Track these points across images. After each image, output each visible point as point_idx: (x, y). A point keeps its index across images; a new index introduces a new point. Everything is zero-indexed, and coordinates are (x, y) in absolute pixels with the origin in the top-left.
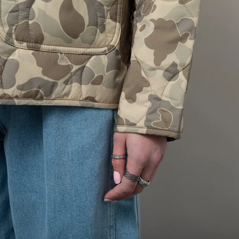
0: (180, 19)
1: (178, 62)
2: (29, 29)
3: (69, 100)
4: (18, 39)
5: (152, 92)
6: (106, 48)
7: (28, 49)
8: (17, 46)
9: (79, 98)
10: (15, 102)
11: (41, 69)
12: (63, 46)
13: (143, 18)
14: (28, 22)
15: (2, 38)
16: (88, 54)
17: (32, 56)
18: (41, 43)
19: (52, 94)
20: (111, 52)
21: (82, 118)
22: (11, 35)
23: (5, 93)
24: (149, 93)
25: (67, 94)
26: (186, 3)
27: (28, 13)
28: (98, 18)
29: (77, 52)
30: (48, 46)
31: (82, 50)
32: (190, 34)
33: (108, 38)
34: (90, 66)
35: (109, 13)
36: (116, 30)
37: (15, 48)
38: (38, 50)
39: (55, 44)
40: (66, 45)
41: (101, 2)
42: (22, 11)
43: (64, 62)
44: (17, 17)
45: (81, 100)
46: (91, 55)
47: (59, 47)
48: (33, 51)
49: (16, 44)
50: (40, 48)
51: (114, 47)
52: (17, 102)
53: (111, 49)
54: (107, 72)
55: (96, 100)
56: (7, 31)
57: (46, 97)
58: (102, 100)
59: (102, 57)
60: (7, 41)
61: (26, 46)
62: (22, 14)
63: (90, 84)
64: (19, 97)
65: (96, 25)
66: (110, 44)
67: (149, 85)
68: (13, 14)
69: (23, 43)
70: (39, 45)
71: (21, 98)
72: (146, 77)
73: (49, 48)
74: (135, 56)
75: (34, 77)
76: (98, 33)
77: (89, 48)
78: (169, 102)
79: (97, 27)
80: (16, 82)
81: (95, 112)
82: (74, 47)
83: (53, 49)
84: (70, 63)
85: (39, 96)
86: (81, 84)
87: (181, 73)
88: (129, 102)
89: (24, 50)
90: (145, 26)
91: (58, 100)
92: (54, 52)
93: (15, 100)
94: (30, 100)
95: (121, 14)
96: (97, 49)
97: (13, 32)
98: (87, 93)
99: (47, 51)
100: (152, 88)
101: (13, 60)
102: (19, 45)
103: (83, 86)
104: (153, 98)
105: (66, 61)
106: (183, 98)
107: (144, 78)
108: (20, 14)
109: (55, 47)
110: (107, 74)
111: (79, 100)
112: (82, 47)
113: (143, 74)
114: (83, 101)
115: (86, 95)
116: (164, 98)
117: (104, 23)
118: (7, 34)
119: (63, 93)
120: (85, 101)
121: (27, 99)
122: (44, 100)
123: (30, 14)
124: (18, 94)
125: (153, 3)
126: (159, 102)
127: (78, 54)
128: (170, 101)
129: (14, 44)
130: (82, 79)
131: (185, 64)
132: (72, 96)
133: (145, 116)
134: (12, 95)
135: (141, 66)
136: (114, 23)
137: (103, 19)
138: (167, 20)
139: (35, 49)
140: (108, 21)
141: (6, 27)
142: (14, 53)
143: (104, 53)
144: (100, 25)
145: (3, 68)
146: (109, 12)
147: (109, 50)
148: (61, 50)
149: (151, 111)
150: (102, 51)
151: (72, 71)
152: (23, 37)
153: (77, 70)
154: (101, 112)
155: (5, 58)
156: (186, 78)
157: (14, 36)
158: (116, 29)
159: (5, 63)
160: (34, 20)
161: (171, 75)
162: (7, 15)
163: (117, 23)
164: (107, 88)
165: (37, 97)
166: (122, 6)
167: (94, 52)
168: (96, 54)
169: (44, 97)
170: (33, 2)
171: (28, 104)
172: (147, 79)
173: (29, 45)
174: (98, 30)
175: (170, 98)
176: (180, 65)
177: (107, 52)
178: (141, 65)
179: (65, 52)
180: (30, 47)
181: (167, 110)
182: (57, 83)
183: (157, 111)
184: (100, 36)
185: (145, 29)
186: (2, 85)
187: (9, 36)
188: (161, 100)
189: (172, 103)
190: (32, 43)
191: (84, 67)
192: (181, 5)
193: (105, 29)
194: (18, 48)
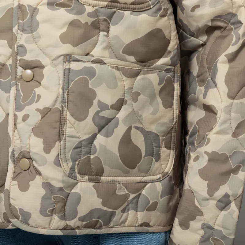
0: (233, 152)
1: (230, 193)
2: (90, 163)
3: (125, 227)
4: (80, 173)
5: (205, 221)
6: (160, 175)
7: (90, 182)
8: (79, 180)
9: (135, 225)
10: (76, 232)
11: (101, 200)
12: (121, 177)
13: (196, 148)
14: (90, 157)
15: (66, 173)
16: (144, 182)
17: (93, 188)
18: (101, 176)
19: (111, 223)
20: (165, 179)
21: (137, 242)
22: (74, 170)
23: (68, 224)
24: (203, 222)
25: (124, 222)
26: (239, 137)
27: (90, 148)
28: (154, 148)
29: (134, 181)
30: (107, 178)
31: (138, 179)
32: (242, 166)
33: (163, 165)
34: (146, 193)
35: (164, 143)
36: (170, 158)
37: (77, 181)
38: (98, 182)
39: (114, 176)
40: (124, 176)
41: (157, 133)
42: (85, 147)
43: (121, 192)
44: (80, 152)
45: (137, 227)
46: (146, 183)
47: (118, 178)
48: (94, 183)
49: (79, 178)
50: (100, 180)
51: (168, 174)
52: (78, 232)
53: (165, 176)
54: (161, 198)
55: (150, 225)
56: (71, 166)
57: (104, 226)
58: (156, 225)
59: (157, 184)
60: (70, 176)
61: (88, 179)
62: (84, 150)
63: (145, 211)
64: (80, 227)
65: (152, 155)
66: (165, 171)
67: (203, 214)
68: (76, 150)
69: (85, 177)
70: (99, 177)
71: (82, 228)
72: (199, 207)
73: (108, 179)
74: (189, 185)
75: (94, 208)
76: (153, 162)
77: (145, 176)
78: (221, 231)
79: (153, 156)
80: (78, 214)
81: (149, 236)
82: (131, 177)
83: (112, 180)
84: (127, 192)
85: (98, 225)
86: (137, 211)
87: (233, 204)
88: (182, 229)
89: (85, 183)
90: (199, 157)
91: (115, 227)
92: (113, 182)
93: (76, 230)
94: (90, 230)
95: (175, 142)
96: (153, 176)
97: (76, 166)
98: (143, 219)
99: (107, 182)
100: (205, 217)
101: (75, 193)
102: (81, 178)
103: (138, 213)
104: (206, 227)
105: (123, 191)
106: (234, 228)
107: (197, 207)
108: (83, 150)
109: (114, 178)
110: (161, 200)
111: (135, 227)
112: (138, 176)
113: (197, 204)
114: (139, 227)
115: (141, 221)
116: (216, 227)
117: (160, 152)
118: (71, 169)
119: (121, 221)
120: (141, 227)
121: (88, 229)
122: (103, 229)
123: (92, 149)
124: (80, 225)
125: (207, 135)
126: (212, 231)
127: (135, 183)
128: (223, 231)
129: (76, 178)
130: (138, 206)
131: (237, 195)
132: (129, 223)
133: (198, 243)
134: (74, 226)
135: (194, 196)
136: (168, 151)
137: (159, 148)
138: (220, 153)
139: (96, 181)
140: (163, 149)
141: (70, 162)
142: (76, 186)
143: (159, 180)
144: (155, 155)
145: (66, 201)
146: (164, 141)
147: (163, 177)
148: (119, 181)
149: (204, 239)
150: (157, 178)
151: (129, 200)
152: (85, 171)
153: (134, 199)
154: (155, 236)
155: (69, 192)
156: (238, 208)
157: (76, 171)
158: (170, 156)
159: (68, 196)
160: (96, 155)
161: (223, 205)
162: (71, 151)
163: (171, 151)
164: (161, 213)
165: (96, 226)
166: (176, 134)
167: (150, 180)
168: (151, 181)
169: (103, 226)
170: (95, 138)
171: (88, 234)
172: (200, 208)
173: (90, 178)
174: (154, 159)
175: (223, 227)
176: (232, 196)
177: (162, 179)
178: (195, 194)
179: (123, 182)
180: (91, 180)
181: (219, 239)
182: (115, 212)
183: (209, 239)
184: (155, 165)
185: (199, 160)
186: (65, 217)
187: (72, 170)
188: (214, 228)
189: (225, 232)
190: (93, 176)
191: (140, 194)
192: (233, 138)
193: (160, 158)
194: (80, 181)
